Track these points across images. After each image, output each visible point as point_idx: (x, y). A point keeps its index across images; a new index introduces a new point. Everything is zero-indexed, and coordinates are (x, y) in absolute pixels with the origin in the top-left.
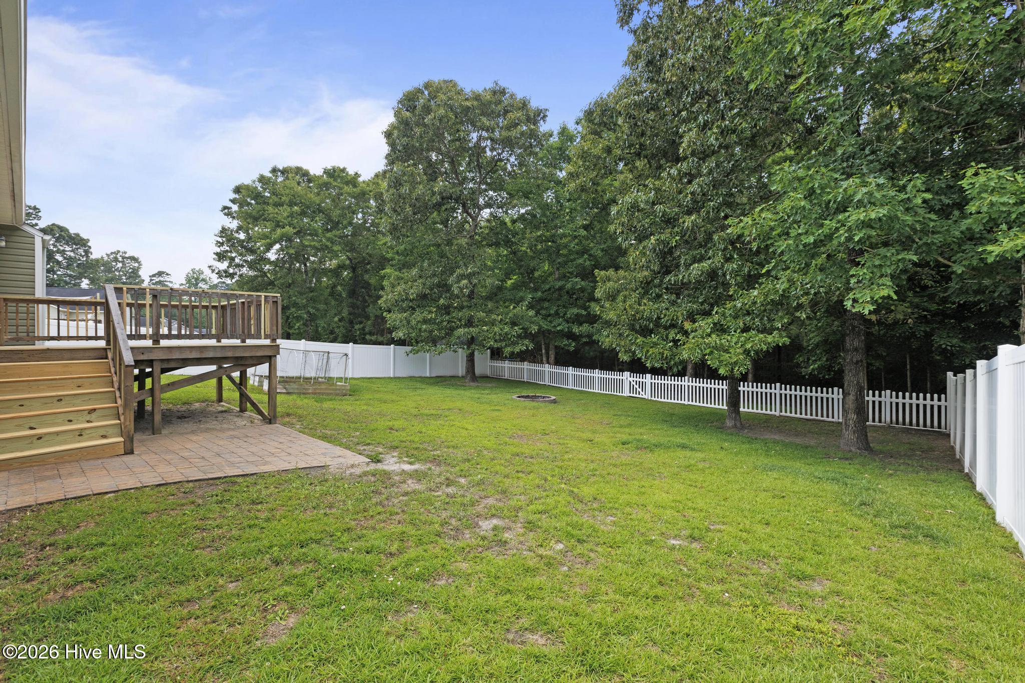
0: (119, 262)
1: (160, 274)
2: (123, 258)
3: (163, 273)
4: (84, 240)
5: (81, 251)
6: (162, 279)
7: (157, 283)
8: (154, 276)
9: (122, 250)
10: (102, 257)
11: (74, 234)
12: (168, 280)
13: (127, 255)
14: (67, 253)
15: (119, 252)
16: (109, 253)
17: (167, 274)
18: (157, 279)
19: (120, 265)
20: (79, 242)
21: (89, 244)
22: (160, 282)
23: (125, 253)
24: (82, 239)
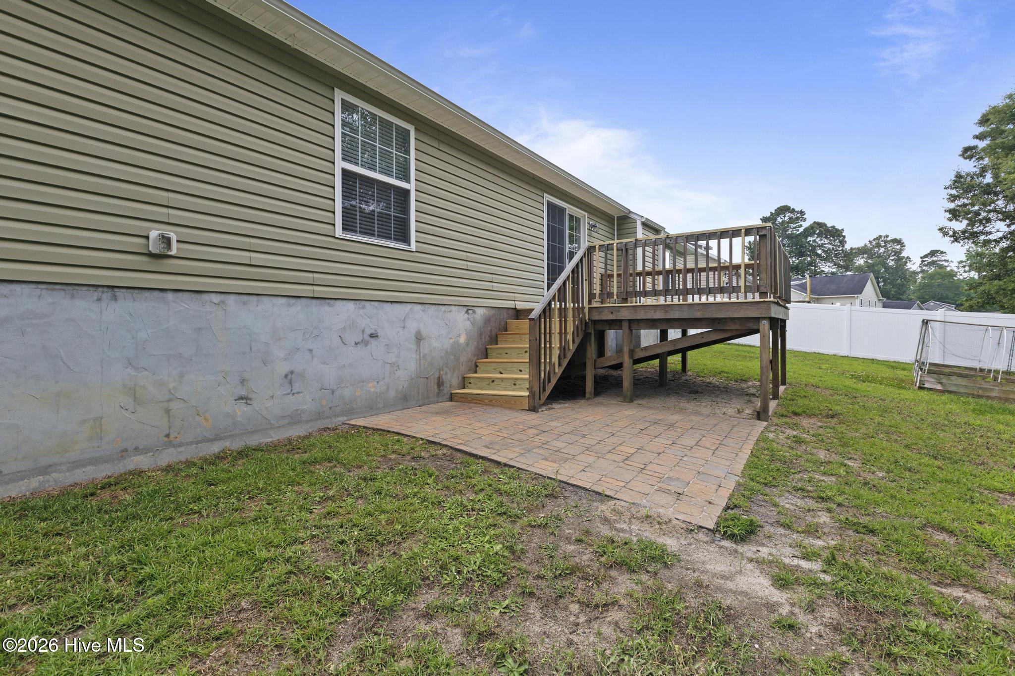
0: (882, 247)
1: (933, 253)
2: (886, 242)
3: (937, 251)
4: (839, 230)
5: (837, 242)
6: (935, 259)
7: (929, 264)
8: (926, 256)
9: (883, 234)
10: (865, 245)
11: (831, 227)
12: (943, 258)
13: (889, 239)
14: (826, 246)
15: (880, 236)
16: (871, 240)
17: (942, 253)
18: (929, 260)
19: (882, 250)
20: (836, 234)
21: (843, 234)
22: (933, 263)
23: (887, 236)
24: (837, 230)
